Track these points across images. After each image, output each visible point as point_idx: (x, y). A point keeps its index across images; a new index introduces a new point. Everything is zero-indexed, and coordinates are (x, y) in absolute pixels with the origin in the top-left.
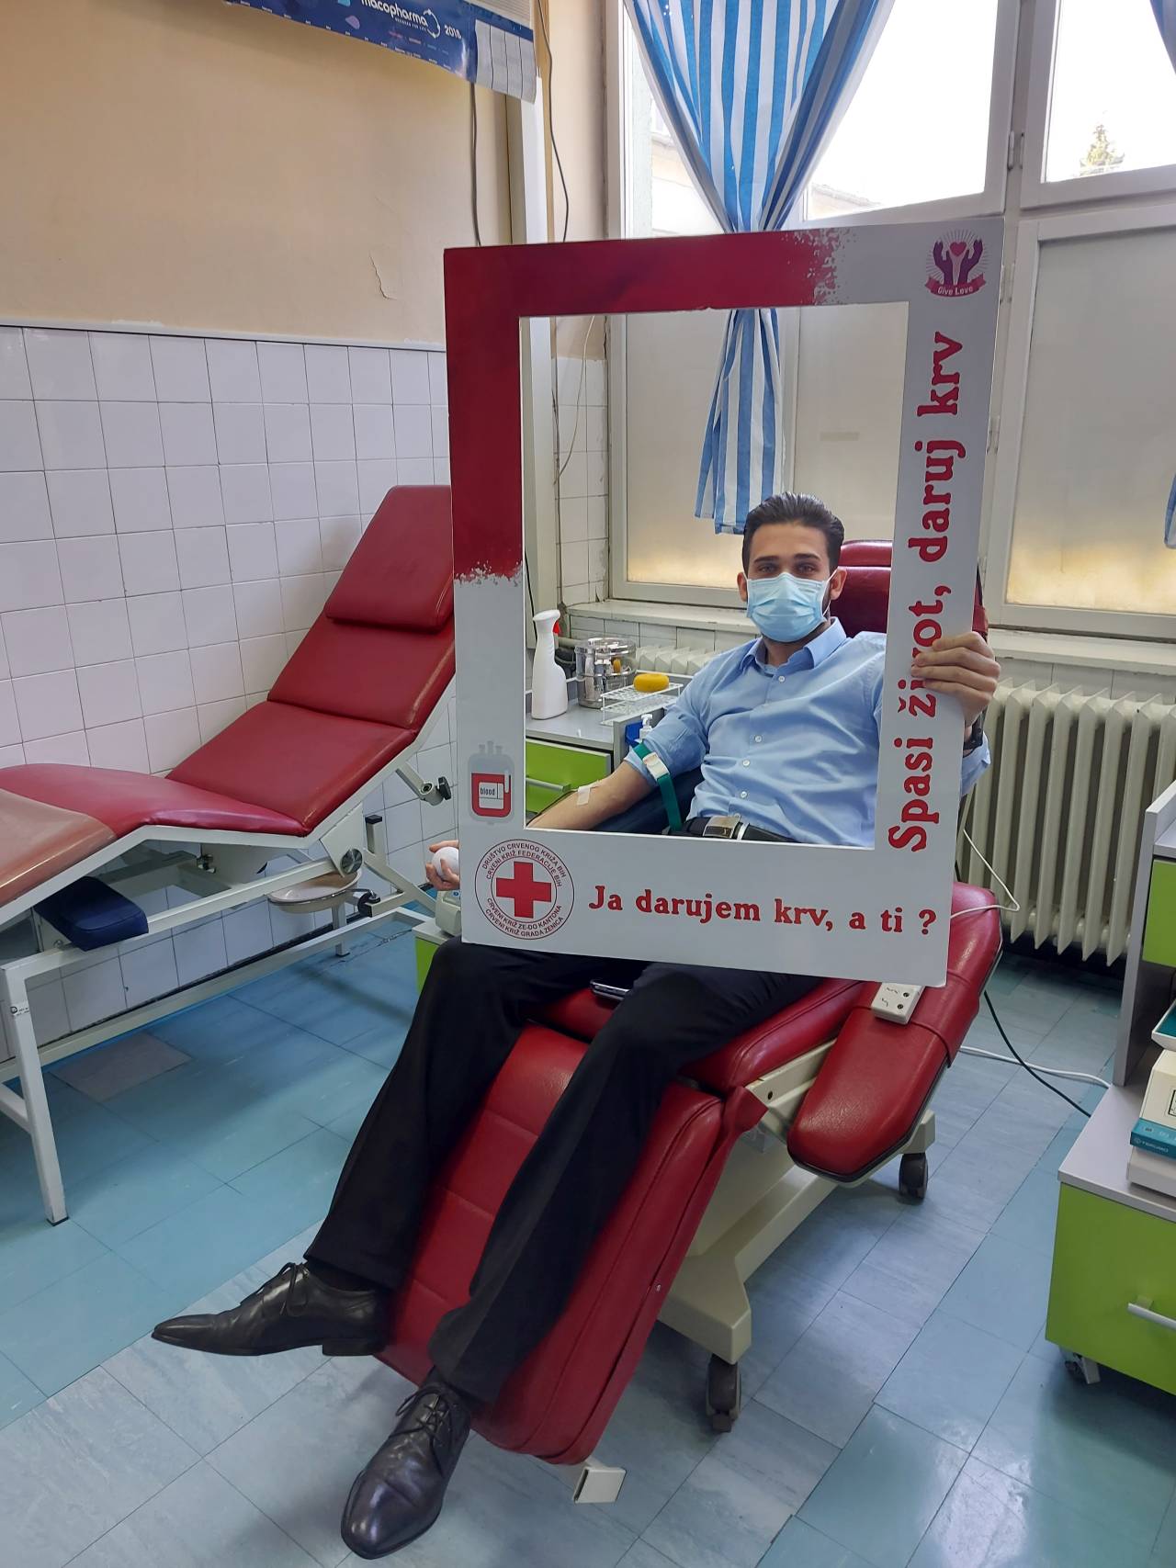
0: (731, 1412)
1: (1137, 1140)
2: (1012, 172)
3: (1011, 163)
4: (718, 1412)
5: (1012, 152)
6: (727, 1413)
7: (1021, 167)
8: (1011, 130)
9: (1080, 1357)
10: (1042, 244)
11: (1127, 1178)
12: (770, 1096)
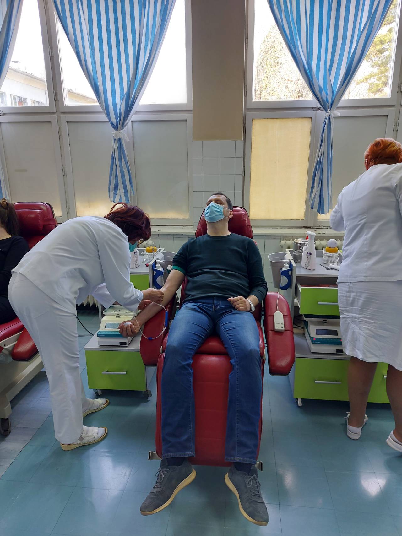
0: (9, 430)
1: (98, 335)
2: (56, 101)
3: (55, 99)
4: (5, 431)
5: (55, 97)
6: (7, 430)
7: (58, 101)
8: (54, 90)
9: (97, 390)
10: (68, 122)
11: (98, 344)
12: (5, 345)
